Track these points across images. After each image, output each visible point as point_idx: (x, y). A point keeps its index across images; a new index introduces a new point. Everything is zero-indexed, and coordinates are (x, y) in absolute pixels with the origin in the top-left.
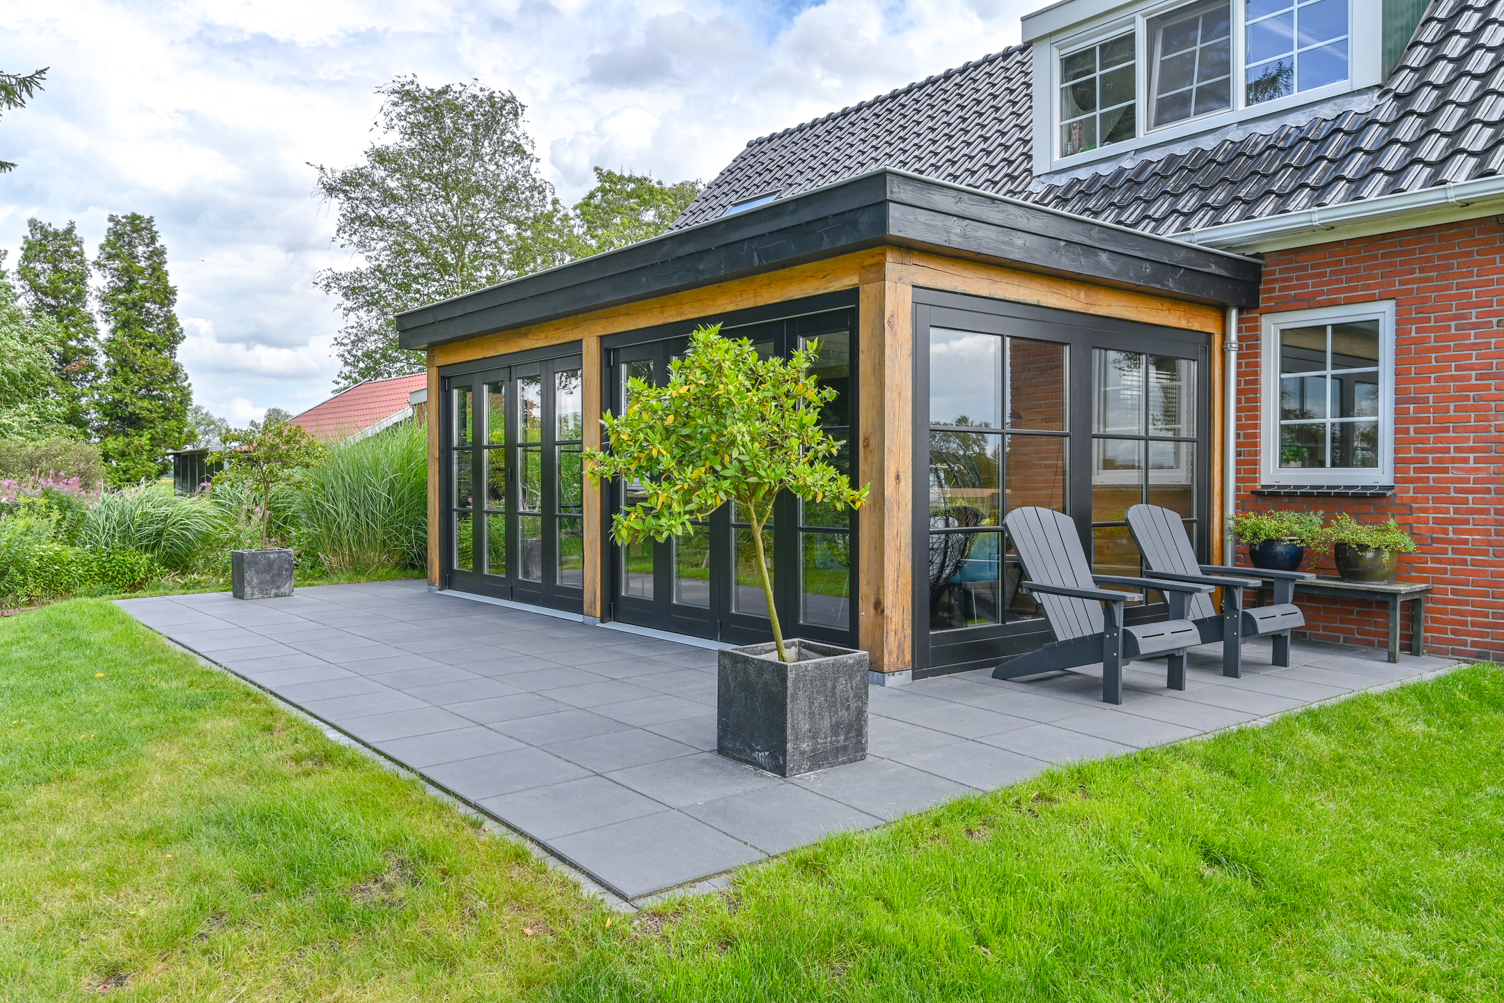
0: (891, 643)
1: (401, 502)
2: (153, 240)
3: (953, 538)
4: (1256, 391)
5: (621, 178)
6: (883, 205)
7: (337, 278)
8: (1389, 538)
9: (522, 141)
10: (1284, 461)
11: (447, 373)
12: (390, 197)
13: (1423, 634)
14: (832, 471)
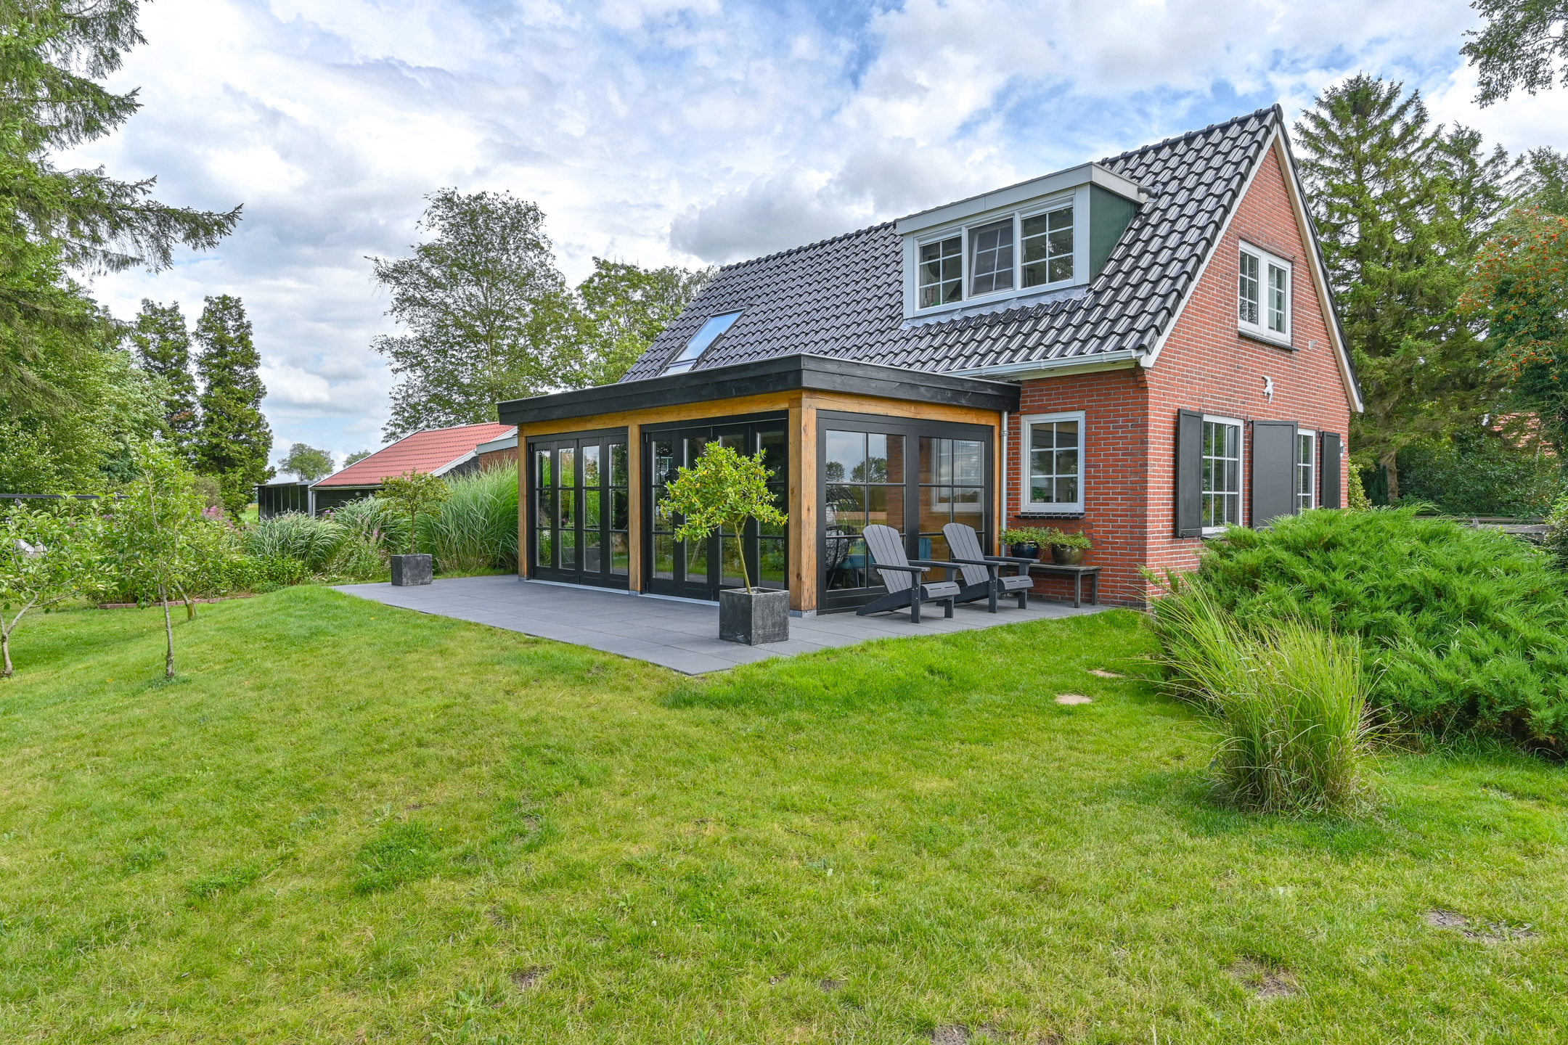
0: (805, 595)
1: (493, 523)
2: (241, 315)
3: (842, 542)
4: (1018, 459)
5: (615, 265)
6: (799, 372)
7: (389, 343)
8: (1078, 541)
9: (541, 241)
10: (1033, 499)
11: (530, 441)
12: (434, 284)
13: (1097, 594)
14: (771, 508)
